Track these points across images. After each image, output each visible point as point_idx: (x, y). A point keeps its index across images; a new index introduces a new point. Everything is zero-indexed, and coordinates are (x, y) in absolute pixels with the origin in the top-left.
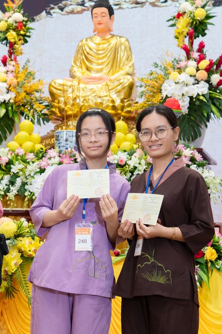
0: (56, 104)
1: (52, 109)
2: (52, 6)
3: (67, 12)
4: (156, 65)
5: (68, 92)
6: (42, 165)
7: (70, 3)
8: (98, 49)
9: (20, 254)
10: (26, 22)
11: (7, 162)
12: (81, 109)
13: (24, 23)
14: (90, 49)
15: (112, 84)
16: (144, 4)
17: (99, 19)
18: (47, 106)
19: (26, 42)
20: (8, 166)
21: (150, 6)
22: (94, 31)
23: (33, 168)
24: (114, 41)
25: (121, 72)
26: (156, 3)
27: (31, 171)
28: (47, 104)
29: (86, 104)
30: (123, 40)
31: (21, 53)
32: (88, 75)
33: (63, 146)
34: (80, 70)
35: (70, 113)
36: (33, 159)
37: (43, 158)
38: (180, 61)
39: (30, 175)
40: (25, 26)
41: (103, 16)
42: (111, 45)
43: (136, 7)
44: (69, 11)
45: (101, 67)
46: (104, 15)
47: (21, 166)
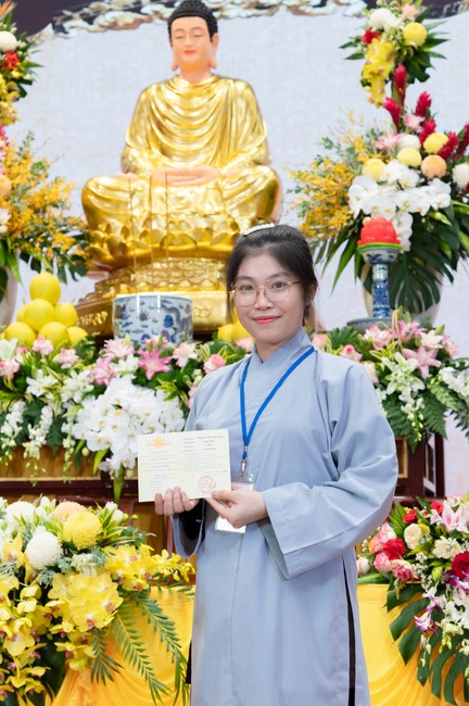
0: (102, 235)
1: (92, 245)
2: (67, 13)
3: (102, 26)
4: (328, 144)
5: (129, 206)
6: (97, 376)
7: (108, 7)
8: (187, 107)
9: (116, 585)
10: (24, 50)
11: (15, 370)
12: (162, 244)
13: (20, 53)
14: (168, 106)
15: (229, 187)
16: (275, 9)
17: (188, 41)
18: (78, 238)
19: (23, 94)
20: (19, 381)
21: (290, 14)
22: (175, 68)
23: (77, 383)
24: (220, 91)
25: (243, 158)
26: (302, 8)
27: (73, 391)
28: (78, 233)
29: (176, 233)
30: (241, 86)
31: (14, 120)
32: (165, 165)
33: (137, 332)
34: (146, 154)
35: (136, 252)
36: (76, 363)
37: (99, 360)
38: (381, 134)
39: (71, 400)
40: (21, 59)
41: (197, 36)
42: (216, 99)
43: (257, 16)
44: (107, 24)
45: (195, 147)
46: (198, 32)
47: (51, 380)
